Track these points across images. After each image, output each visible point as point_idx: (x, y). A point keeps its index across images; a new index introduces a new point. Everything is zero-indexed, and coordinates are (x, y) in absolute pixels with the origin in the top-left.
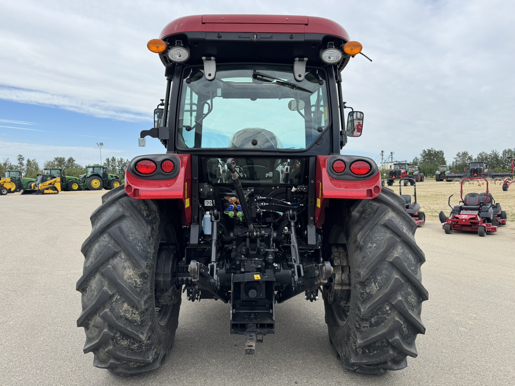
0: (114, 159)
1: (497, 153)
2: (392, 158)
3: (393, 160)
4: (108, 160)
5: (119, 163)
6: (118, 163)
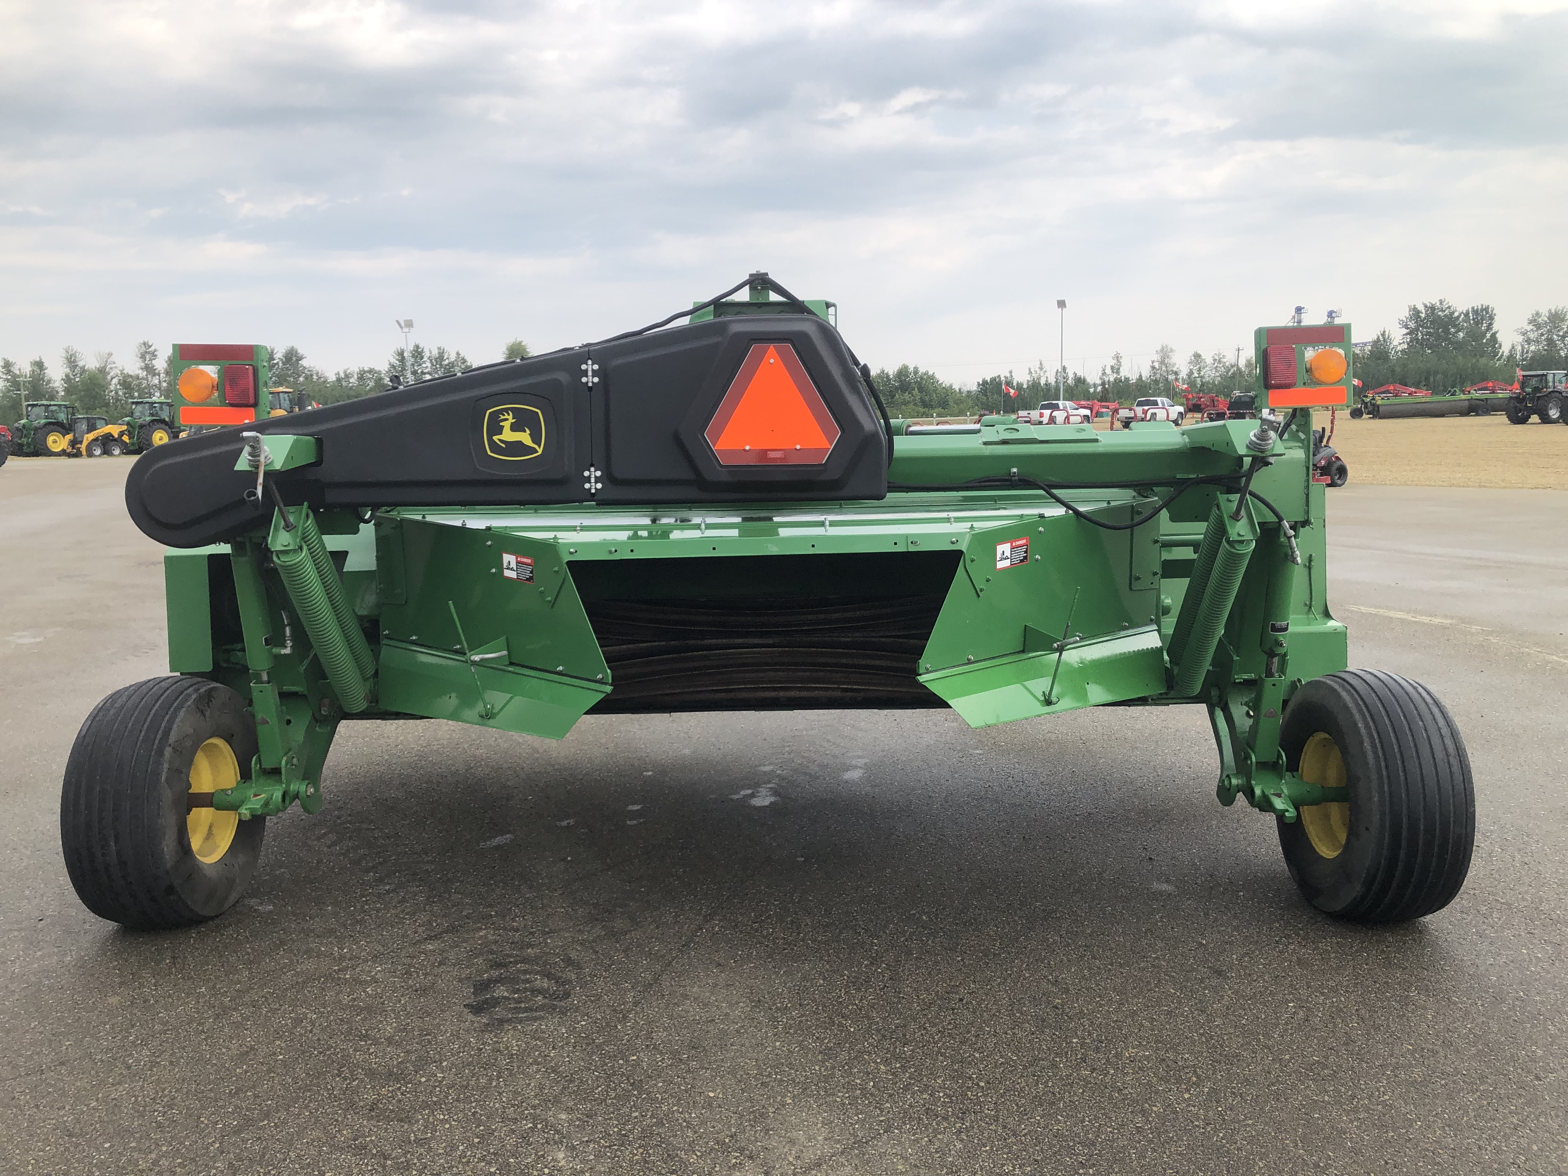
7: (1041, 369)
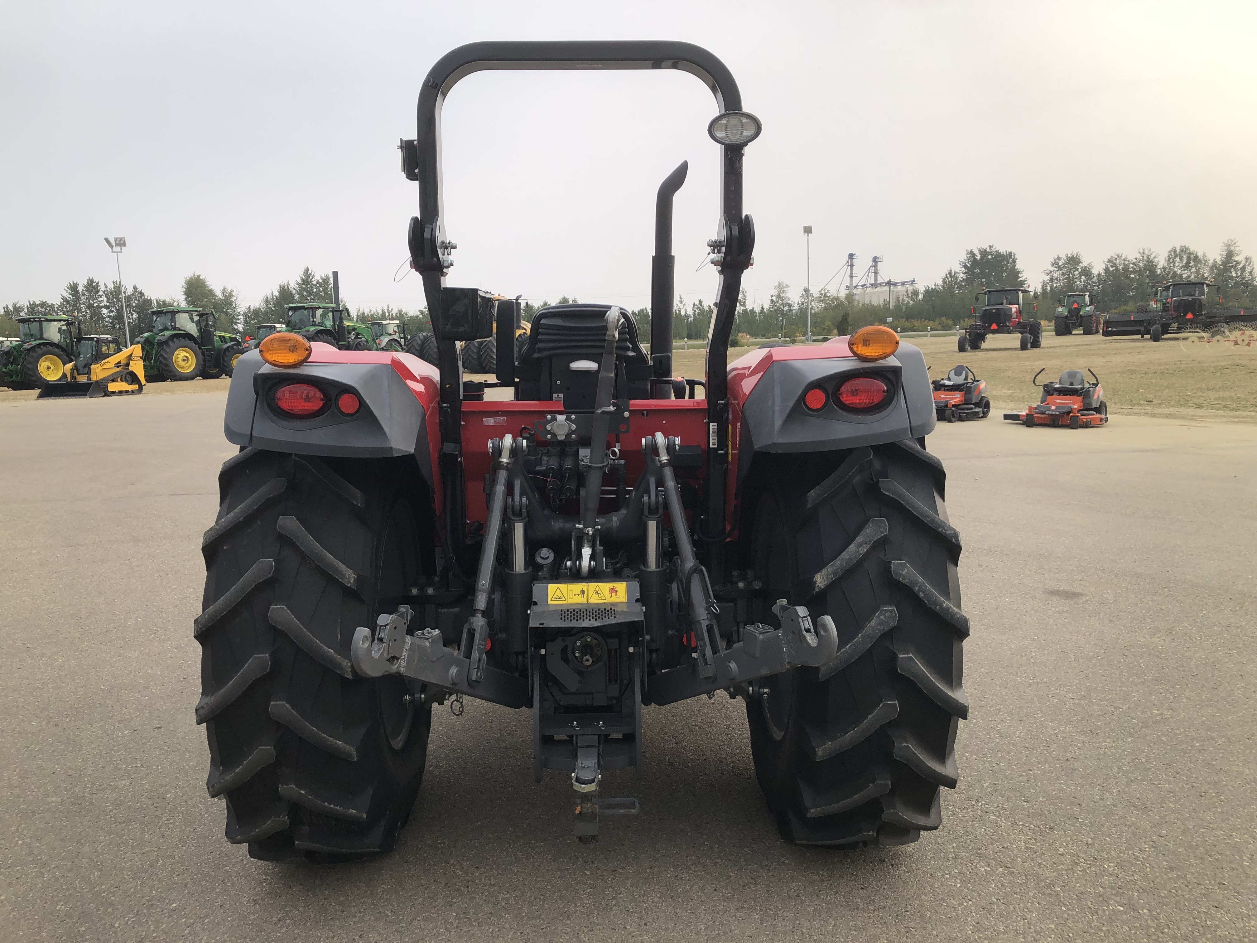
0: (92, 287)
1: (1152, 256)
2: (876, 273)
3: (879, 278)
4: (74, 288)
5: (108, 299)
6: (106, 295)
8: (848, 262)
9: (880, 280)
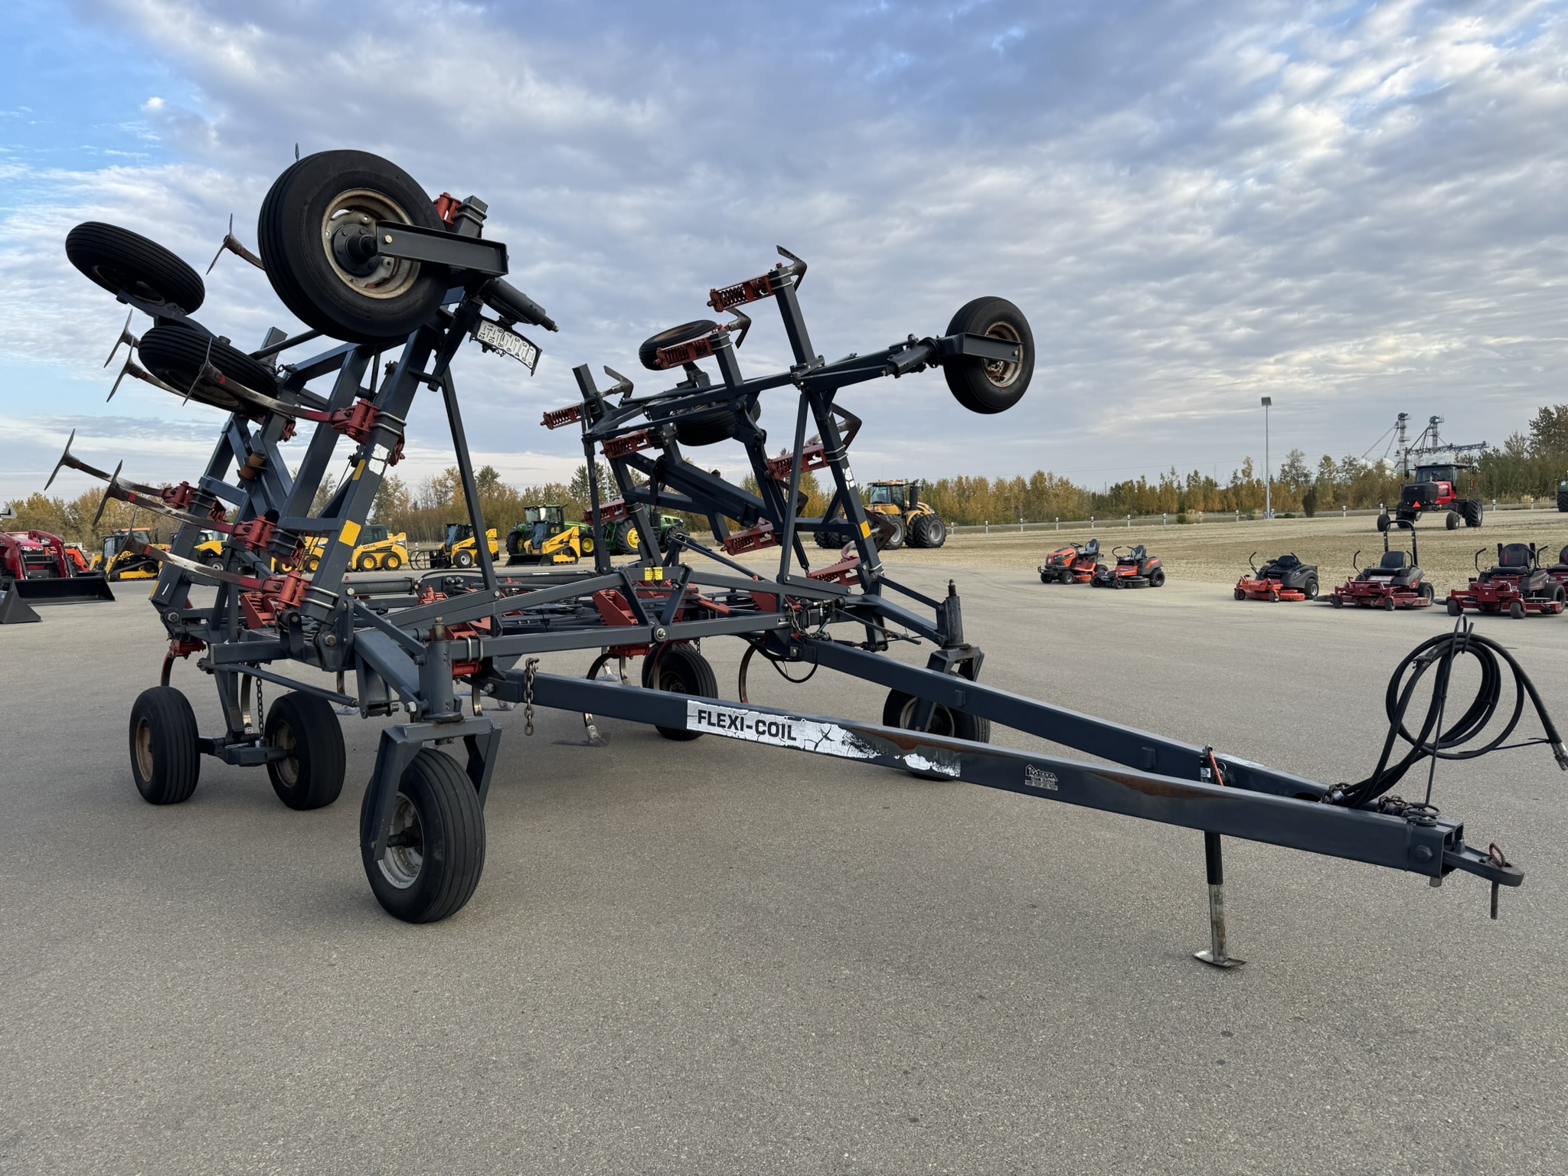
2: (1435, 436)
3: (1439, 441)
7: (1173, 474)
8: (1397, 423)
9: (1440, 444)
